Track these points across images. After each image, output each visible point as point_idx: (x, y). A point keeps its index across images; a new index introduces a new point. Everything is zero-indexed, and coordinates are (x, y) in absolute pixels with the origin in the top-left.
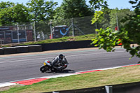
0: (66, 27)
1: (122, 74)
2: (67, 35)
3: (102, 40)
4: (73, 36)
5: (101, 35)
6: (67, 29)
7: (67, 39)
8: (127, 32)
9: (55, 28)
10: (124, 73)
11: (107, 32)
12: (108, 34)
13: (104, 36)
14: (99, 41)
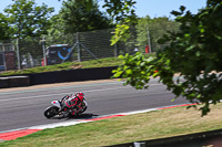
0: (68, 47)
1: (158, 120)
2: (70, 59)
3: (129, 72)
4: (78, 62)
5: (127, 64)
6: (70, 51)
7: (70, 66)
8: (168, 61)
9: (51, 49)
10: (162, 120)
11: (136, 60)
12: (138, 63)
13: (132, 66)
14: (124, 73)
